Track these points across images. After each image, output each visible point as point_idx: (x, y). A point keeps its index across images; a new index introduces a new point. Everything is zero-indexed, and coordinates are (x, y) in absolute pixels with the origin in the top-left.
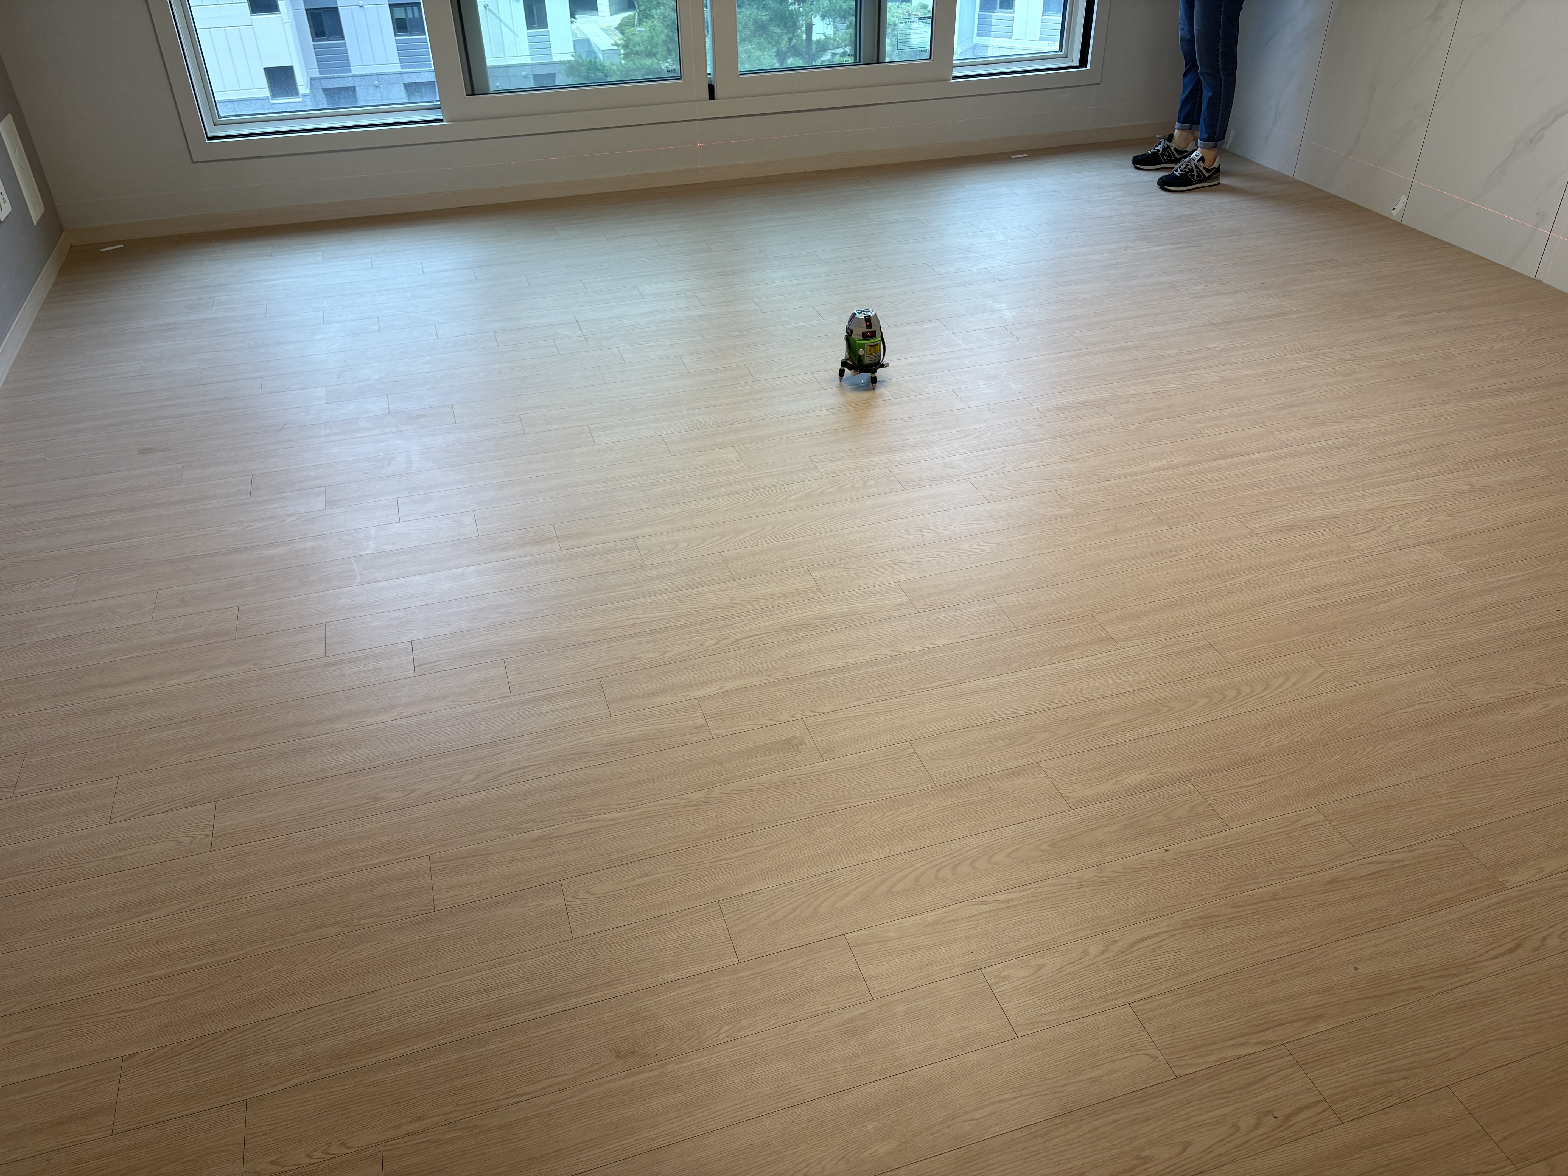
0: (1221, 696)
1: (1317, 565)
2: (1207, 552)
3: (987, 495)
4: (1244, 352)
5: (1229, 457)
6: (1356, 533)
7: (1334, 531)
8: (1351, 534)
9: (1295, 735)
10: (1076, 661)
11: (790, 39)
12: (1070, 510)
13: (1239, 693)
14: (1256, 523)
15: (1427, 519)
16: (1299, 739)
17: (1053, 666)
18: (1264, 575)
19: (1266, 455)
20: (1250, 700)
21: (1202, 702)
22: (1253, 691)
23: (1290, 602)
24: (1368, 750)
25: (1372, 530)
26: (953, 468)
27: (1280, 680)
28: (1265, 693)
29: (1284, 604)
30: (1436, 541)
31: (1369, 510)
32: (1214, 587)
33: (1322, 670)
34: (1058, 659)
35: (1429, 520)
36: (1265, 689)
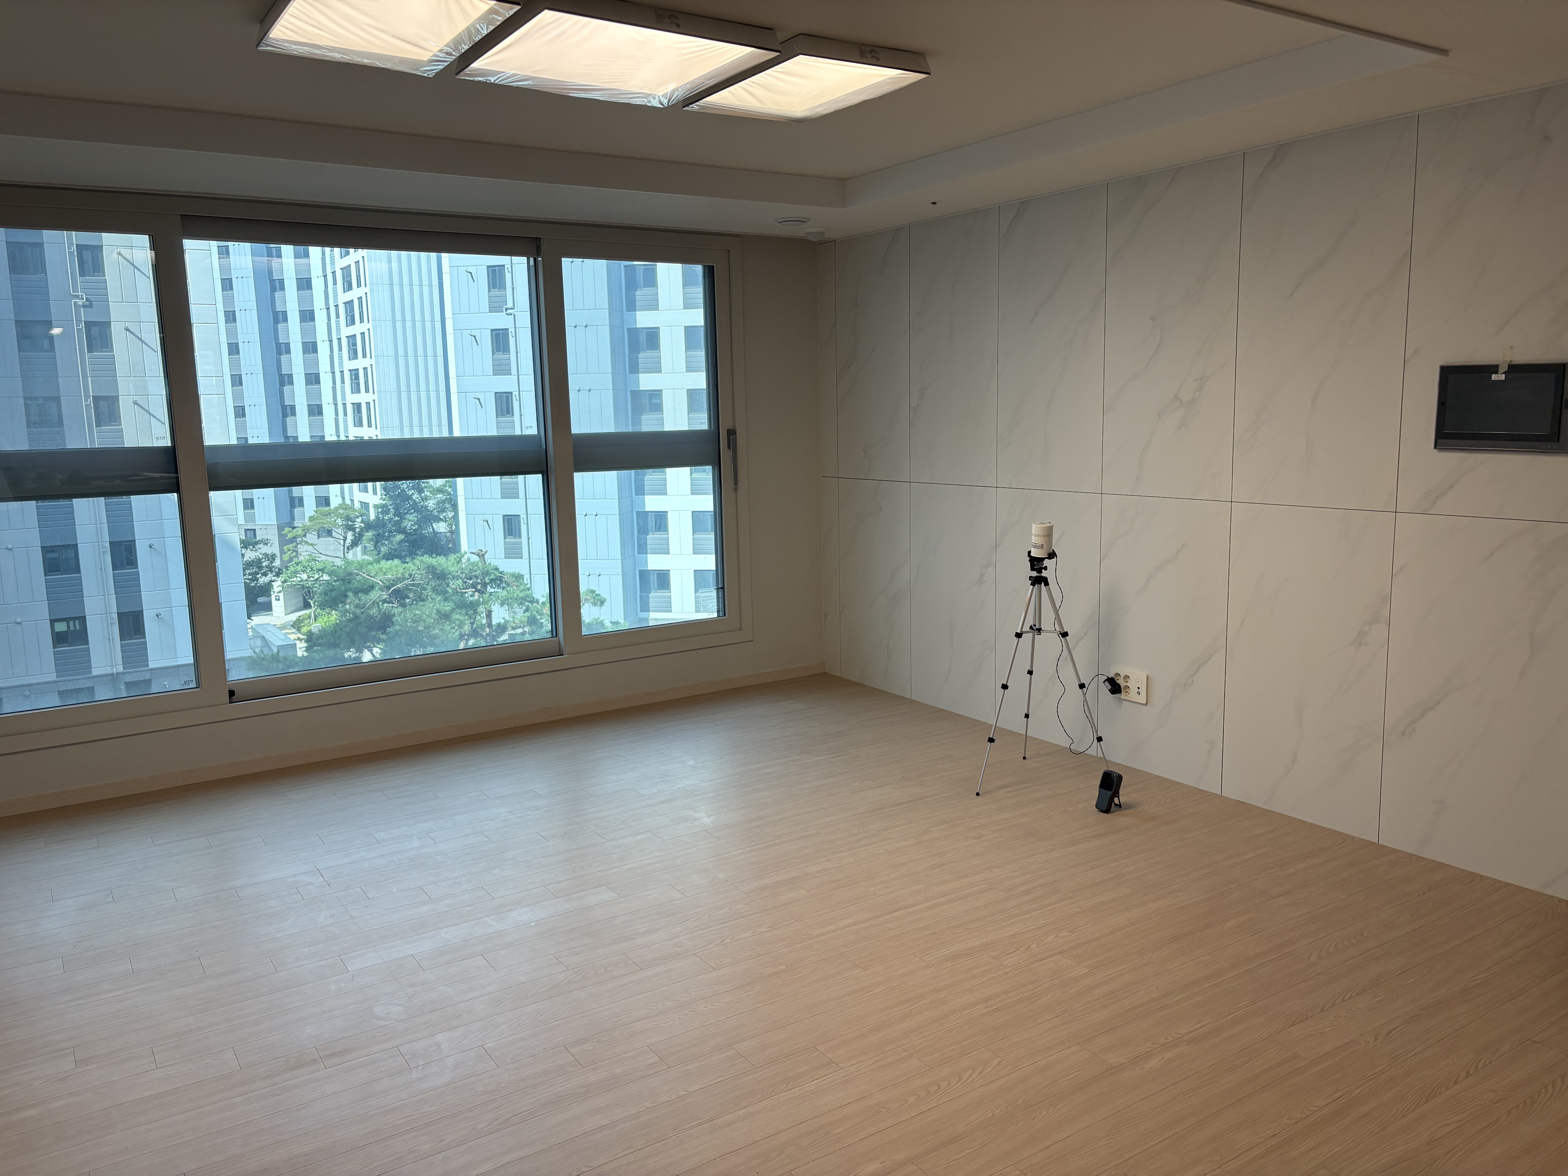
0: (927, 1092)
1: (982, 982)
2: (896, 984)
3: (713, 964)
4: (899, 829)
5: (899, 910)
6: (1006, 953)
7: (989, 954)
8: (1002, 955)
9: (988, 1112)
10: (807, 1085)
11: (472, 624)
12: (783, 967)
13: (939, 1088)
14: (930, 957)
15: (1055, 936)
16: (991, 1115)
17: (790, 1091)
18: (943, 995)
19: (928, 904)
20: (949, 1091)
21: (912, 1099)
22: (949, 1084)
23: (966, 1012)
24: (1043, 1114)
25: (1017, 950)
26: (680, 946)
27: (970, 1072)
28: (959, 1084)
29: (963, 1014)
30: (1064, 951)
31: (1012, 935)
32: (907, 1010)
33: (999, 1059)
34: (792, 1086)
35: (1056, 937)
36: (959, 1081)
